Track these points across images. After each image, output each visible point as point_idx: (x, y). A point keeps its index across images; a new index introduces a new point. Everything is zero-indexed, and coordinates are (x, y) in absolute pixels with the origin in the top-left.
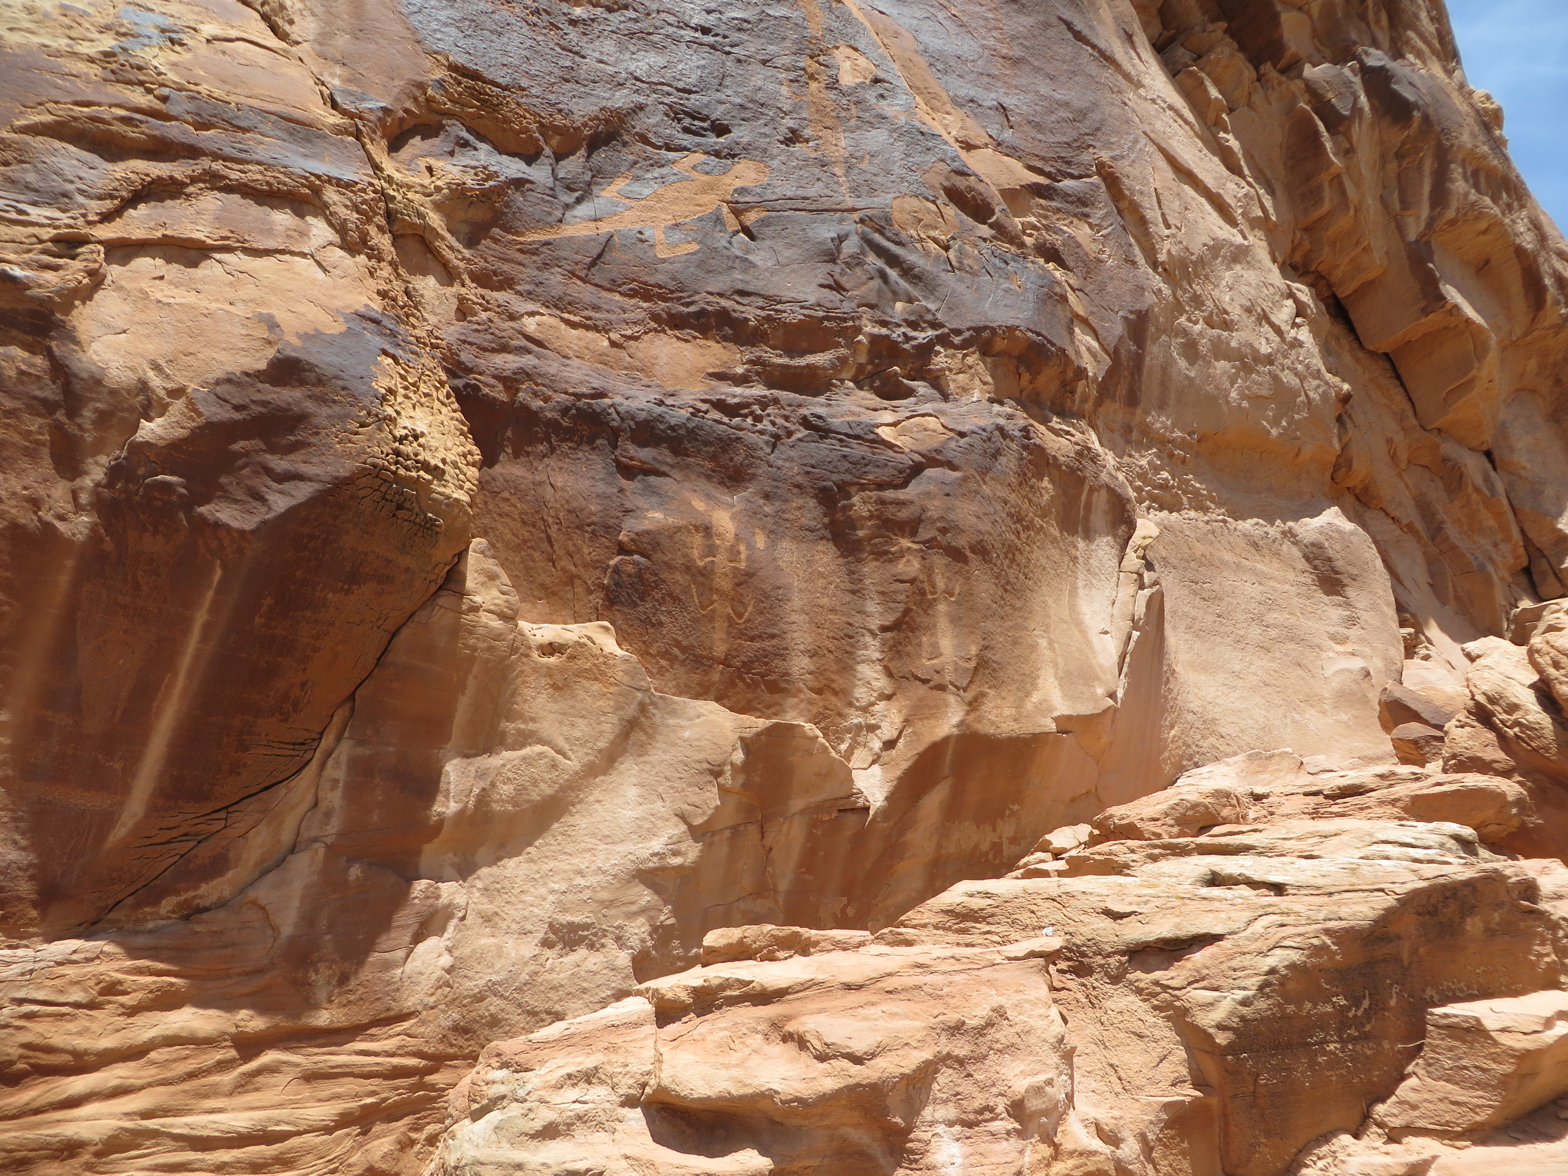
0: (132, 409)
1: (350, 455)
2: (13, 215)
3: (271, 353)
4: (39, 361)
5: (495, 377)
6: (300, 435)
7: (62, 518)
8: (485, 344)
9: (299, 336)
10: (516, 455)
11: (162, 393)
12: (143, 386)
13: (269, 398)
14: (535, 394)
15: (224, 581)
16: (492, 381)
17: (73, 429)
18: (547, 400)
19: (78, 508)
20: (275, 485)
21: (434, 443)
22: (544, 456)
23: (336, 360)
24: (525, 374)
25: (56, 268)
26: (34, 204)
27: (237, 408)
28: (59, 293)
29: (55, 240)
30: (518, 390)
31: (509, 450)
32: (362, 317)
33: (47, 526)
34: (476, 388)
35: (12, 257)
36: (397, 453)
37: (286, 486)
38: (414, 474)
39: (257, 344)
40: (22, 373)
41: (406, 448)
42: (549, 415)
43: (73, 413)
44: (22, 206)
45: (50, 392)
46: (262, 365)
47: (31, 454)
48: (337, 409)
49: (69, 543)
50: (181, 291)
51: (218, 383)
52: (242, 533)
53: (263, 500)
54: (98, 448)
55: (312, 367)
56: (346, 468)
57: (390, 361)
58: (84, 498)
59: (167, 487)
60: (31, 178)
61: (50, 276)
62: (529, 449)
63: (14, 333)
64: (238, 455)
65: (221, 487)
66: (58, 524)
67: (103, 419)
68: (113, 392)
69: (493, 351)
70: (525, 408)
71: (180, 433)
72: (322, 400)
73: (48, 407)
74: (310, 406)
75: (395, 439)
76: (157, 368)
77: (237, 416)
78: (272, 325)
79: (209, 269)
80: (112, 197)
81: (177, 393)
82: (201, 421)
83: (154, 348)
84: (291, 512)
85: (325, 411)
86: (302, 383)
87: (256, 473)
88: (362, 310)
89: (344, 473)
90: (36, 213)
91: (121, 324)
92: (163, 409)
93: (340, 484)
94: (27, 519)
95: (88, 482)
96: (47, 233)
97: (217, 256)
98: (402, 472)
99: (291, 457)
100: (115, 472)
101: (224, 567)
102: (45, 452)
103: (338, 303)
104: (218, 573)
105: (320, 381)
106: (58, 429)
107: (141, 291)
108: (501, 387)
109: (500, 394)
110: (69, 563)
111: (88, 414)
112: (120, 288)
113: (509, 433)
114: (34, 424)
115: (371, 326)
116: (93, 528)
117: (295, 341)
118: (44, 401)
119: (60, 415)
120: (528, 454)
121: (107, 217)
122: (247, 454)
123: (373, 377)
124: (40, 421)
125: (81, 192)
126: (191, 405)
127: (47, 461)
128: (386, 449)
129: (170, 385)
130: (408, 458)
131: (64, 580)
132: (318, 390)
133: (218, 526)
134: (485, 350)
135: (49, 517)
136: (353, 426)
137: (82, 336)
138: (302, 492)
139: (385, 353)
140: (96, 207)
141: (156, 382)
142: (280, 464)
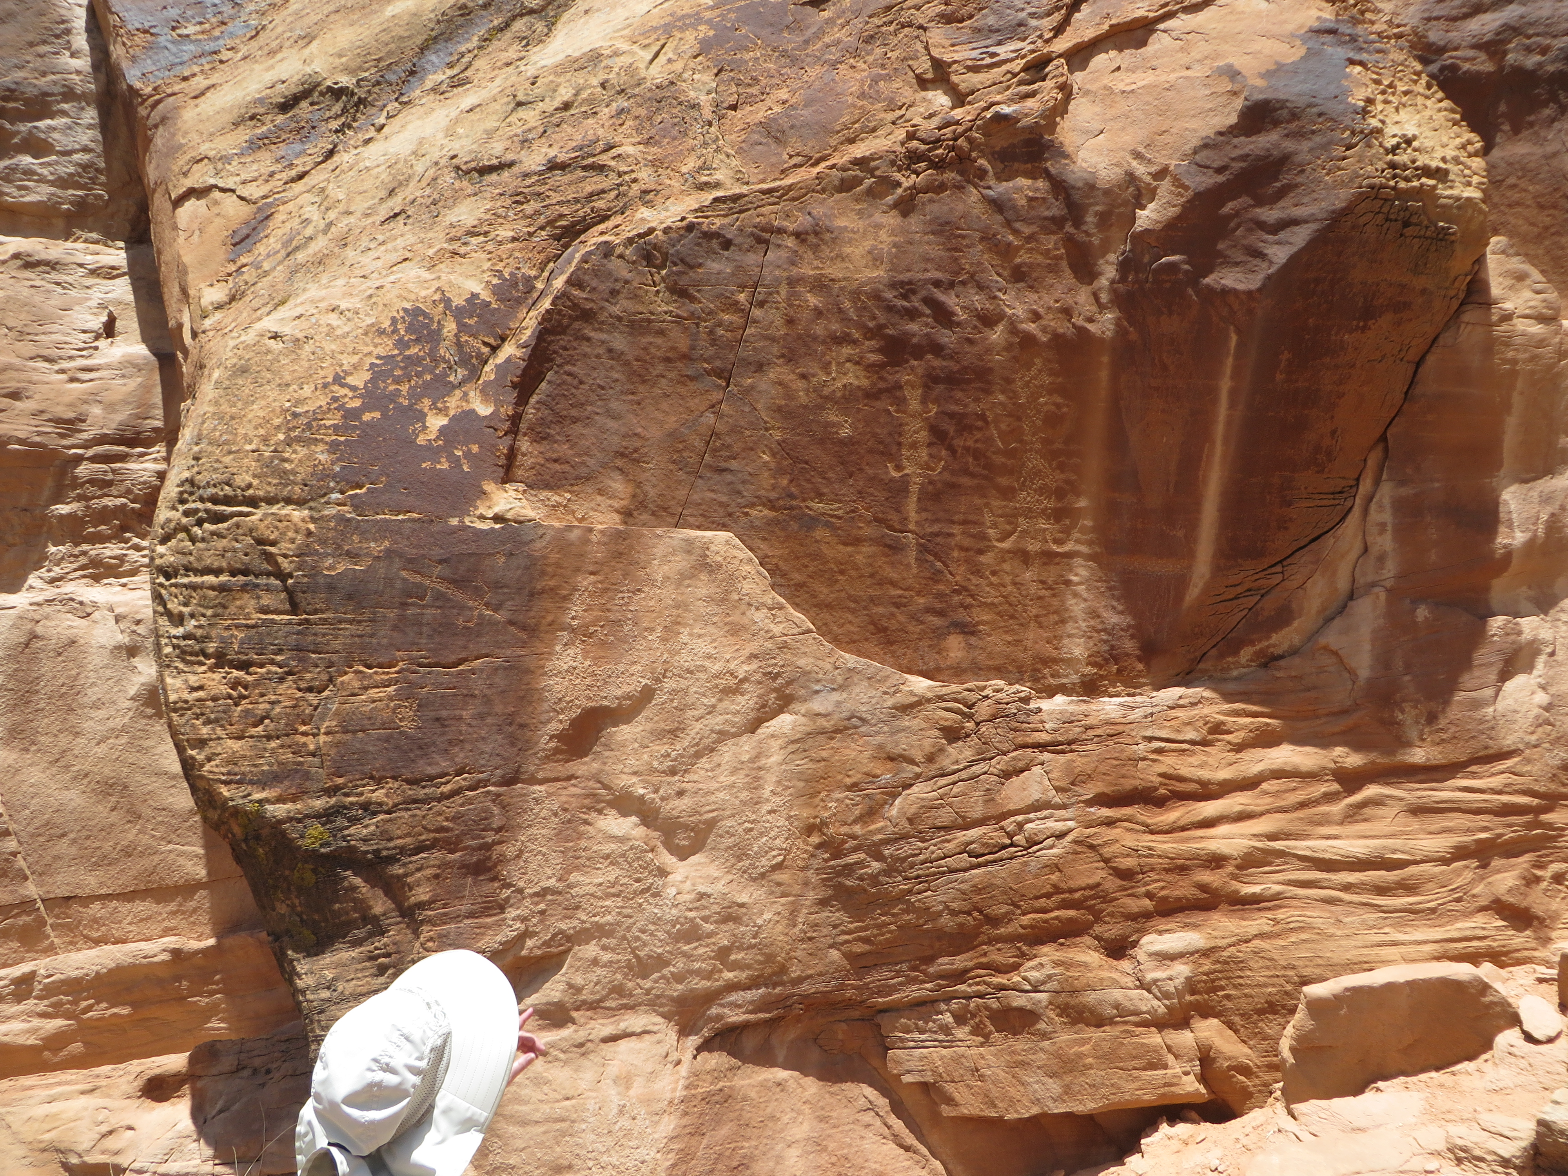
0: (1126, 203)
1: (1343, 184)
2: (988, 61)
3: (1239, 104)
4: (1041, 184)
5: (1474, 47)
6: (1285, 179)
7: (1090, 320)
8: (1454, 13)
9: (1262, 76)
10: (1516, 130)
11: (1148, 179)
12: (1131, 177)
13: (1246, 150)
14: (1529, 50)
15: (1239, 344)
16: (1471, 53)
17: (1081, 237)
18: (1544, 51)
19: (1101, 307)
20: (1270, 238)
21: (1428, 143)
22: (1553, 120)
23: (1305, 87)
24: (1512, 30)
25: (1033, 94)
26: (999, 43)
27: (1219, 170)
28: (1042, 116)
29: (1026, 69)
30: (1505, 53)
31: (1506, 127)
32: (1318, 32)
33: (1081, 331)
34: (1454, 68)
35: (998, 98)
36: (1393, 166)
37: (1282, 235)
38: (1416, 183)
39: (1223, 99)
40: (1031, 199)
41: (1402, 158)
42: (1551, 68)
43: (1078, 222)
44: (992, 49)
45: (1056, 209)
46: (1233, 119)
47: (1053, 269)
48: (1318, 139)
49: (1101, 340)
50: (1139, 74)
51: (1195, 152)
52: (1249, 293)
53: (1260, 255)
54: (1105, 248)
55: (1282, 104)
56: (1341, 198)
57: (1359, 69)
58: (1104, 297)
59: (1172, 267)
60: (991, 20)
61: (1031, 104)
62: (1532, 118)
63: (1016, 165)
64: (1230, 217)
65: (1220, 254)
66: (1089, 326)
67: (1104, 219)
68: (1107, 192)
69: (1466, 16)
70: (1519, 71)
71: (1173, 211)
72: (1300, 135)
73: (1058, 223)
74: (1289, 145)
75: (1387, 152)
76: (1138, 156)
77: (1221, 179)
78: (1233, 74)
79: (1159, 42)
80: (1058, 9)
81: (1161, 174)
82: (1190, 193)
83: (1132, 138)
84: (1294, 259)
85: (1305, 145)
86: (1276, 123)
87: (1250, 230)
88: (1316, 25)
89: (1339, 205)
90: (1004, 51)
91: (1097, 126)
92: (1152, 194)
93: (1338, 217)
94: (1064, 328)
95: (1104, 282)
96: (1017, 65)
97: (1161, 26)
98: (1402, 185)
99: (1281, 204)
100: (1124, 267)
101: (1239, 332)
102: (1064, 264)
103: (1290, 27)
104: (1234, 338)
105: (1294, 116)
106: (1069, 240)
107: (1106, 88)
108: (1483, 56)
109: (1483, 65)
110: (1105, 359)
111: (1090, 219)
112: (1087, 93)
113: (1503, 108)
114: (1050, 242)
115: (1328, 38)
116: (1118, 323)
117: (1260, 83)
118: (1053, 219)
119: (1069, 228)
120: (1531, 125)
121: (1059, 30)
122: (1237, 214)
123: (1347, 92)
124: (1054, 238)
125: (1032, 15)
126: (1177, 182)
127: (1068, 273)
128: (1380, 165)
129: (1153, 169)
130: (1405, 168)
131: (1104, 375)
132: (1293, 126)
133: (1226, 292)
134: (1455, 19)
135: (1080, 322)
136: (1339, 151)
137: (1069, 149)
138: (1300, 236)
139: (1352, 62)
140: (1047, 23)
141: (1141, 170)
142: (1270, 214)
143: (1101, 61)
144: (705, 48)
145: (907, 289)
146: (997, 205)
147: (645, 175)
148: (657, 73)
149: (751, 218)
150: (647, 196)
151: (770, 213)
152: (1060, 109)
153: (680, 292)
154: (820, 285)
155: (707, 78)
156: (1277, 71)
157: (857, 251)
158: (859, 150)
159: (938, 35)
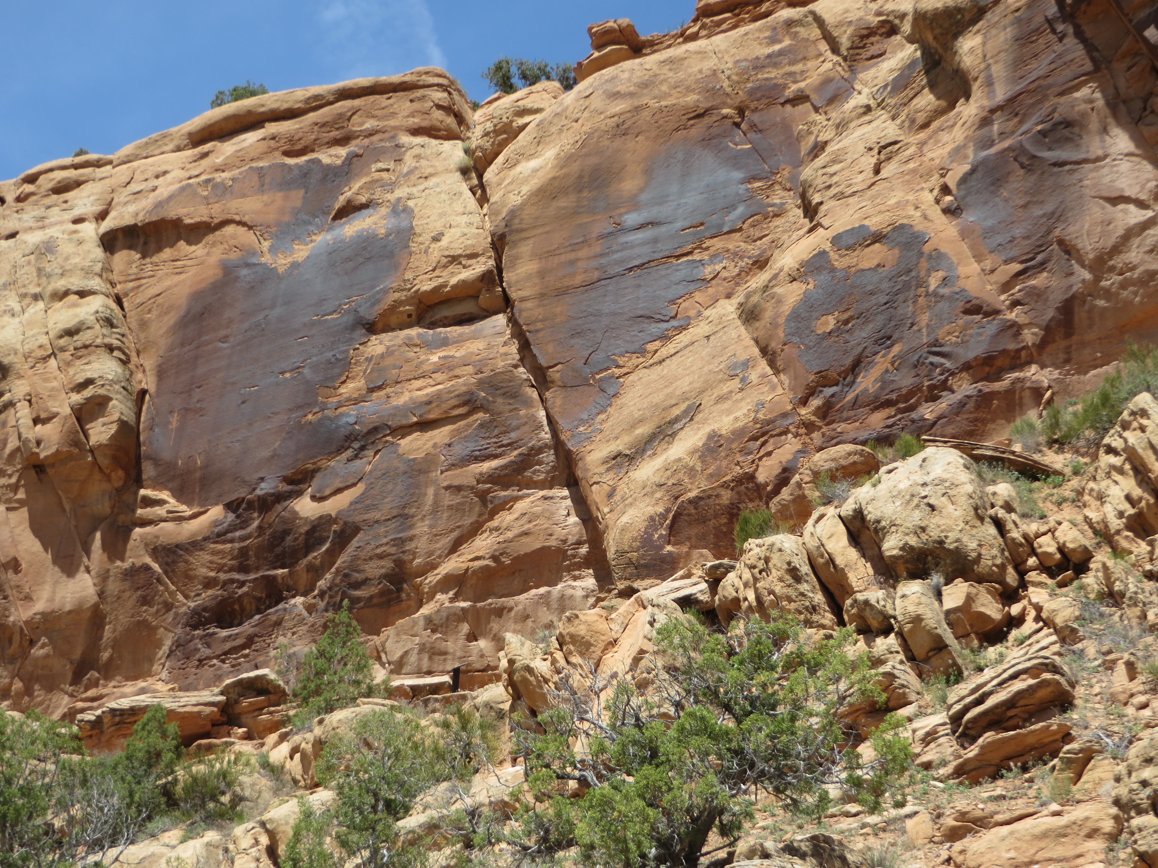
143: (765, 459)
144: (700, 457)
145: (732, 504)
146: (746, 488)
147: (689, 486)
148: (691, 464)
149: (707, 493)
150: (690, 490)
151: (710, 492)
152: (756, 470)
153: (696, 508)
154: (719, 505)
155: (700, 464)
156: (789, 461)
157: (724, 498)
158: (724, 479)
159: (738, 455)
